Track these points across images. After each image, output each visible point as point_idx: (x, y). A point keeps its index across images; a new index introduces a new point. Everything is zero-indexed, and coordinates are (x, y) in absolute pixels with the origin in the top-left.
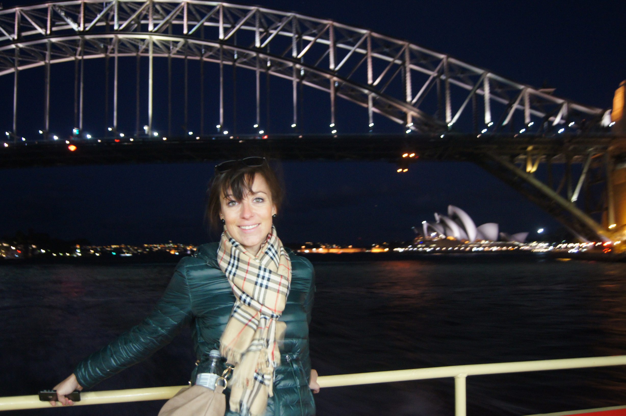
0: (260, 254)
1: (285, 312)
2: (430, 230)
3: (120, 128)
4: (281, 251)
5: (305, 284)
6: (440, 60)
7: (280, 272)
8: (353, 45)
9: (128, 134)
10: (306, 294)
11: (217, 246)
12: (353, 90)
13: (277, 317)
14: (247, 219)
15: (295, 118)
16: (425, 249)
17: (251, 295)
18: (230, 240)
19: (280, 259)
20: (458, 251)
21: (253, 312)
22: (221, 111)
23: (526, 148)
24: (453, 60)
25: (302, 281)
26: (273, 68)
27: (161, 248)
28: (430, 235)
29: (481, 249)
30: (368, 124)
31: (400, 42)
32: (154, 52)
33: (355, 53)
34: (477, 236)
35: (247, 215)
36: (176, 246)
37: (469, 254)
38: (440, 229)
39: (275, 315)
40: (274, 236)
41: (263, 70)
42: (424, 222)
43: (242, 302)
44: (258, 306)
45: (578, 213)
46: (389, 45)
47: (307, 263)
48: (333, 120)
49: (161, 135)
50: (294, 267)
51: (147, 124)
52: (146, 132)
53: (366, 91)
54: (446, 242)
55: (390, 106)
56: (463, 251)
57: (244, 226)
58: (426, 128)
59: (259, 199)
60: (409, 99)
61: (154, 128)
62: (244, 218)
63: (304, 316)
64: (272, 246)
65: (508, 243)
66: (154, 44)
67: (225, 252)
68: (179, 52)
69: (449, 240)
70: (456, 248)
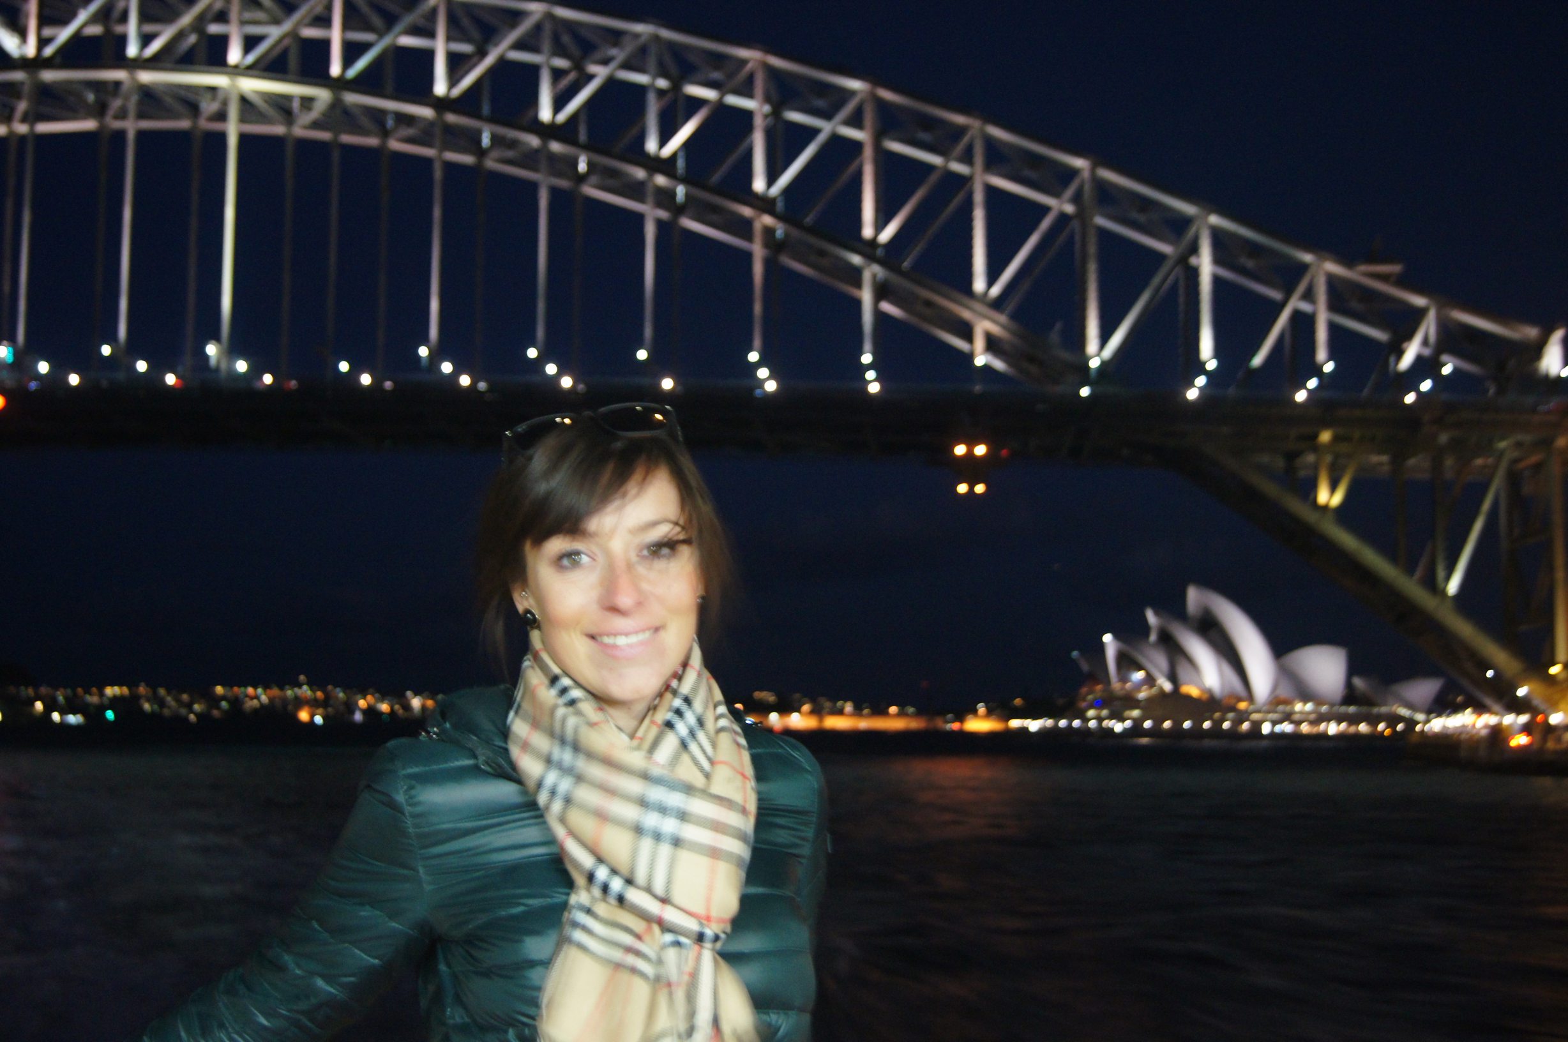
0: (648, 731)
1: (741, 922)
2: (1127, 662)
3: (135, 348)
4: (718, 718)
5: (799, 827)
6: (1073, 173)
7: (717, 788)
8: (827, 115)
9: (158, 367)
10: (800, 859)
11: (508, 702)
12: (822, 253)
13: (717, 938)
14: (623, 613)
15: (648, 332)
16: (1107, 723)
17: (623, 865)
18: (554, 680)
19: (714, 745)
20: (1216, 731)
21: (635, 924)
22: (434, 305)
23: (1315, 436)
24: (1107, 175)
25: (790, 817)
26: (594, 179)
27: (271, 700)
28: (1124, 679)
29: (1287, 727)
30: (861, 353)
31: (959, 119)
32: (243, 119)
33: (836, 140)
34: (1275, 688)
35: (625, 600)
36: (319, 694)
37: (1252, 744)
38: (1158, 661)
39: (709, 932)
40: (692, 667)
41: (563, 183)
42: (1107, 638)
43: (597, 892)
44: (652, 906)
45: (1464, 629)
46: (929, 123)
47: (802, 756)
48: (757, 342)
49: (256, 371)
50: (762, 769)
51: (216, 337)
52: (213, 362)
53: (856, 259)
54: (1177, 702)
55: (929, 304)
56: (1233, 734)
57: (608, 635)
58: (1034, 369)
60: (979, 285)
61: (235, 350)
62: (614, 610)
63: (800, 935)
64: (687, 701)
65: (1375, 710)
66: (244, 100)
67: (535, 724)
68: (316, 125)
69: (1188, 698)
70: (1207, 725)
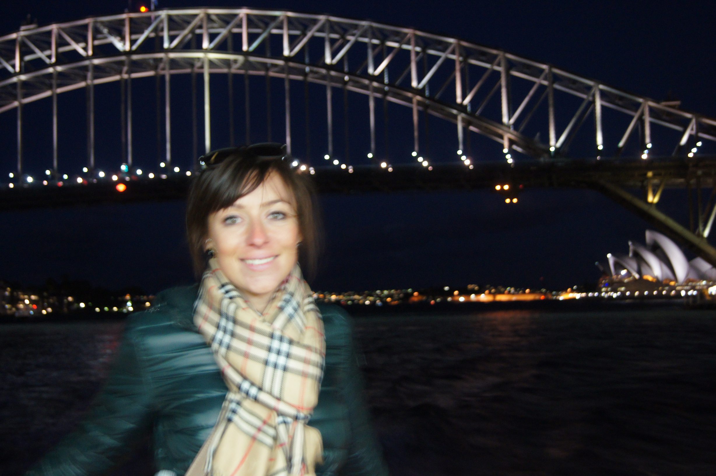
2: (619, 266)
6: (542, 70)
8: (443, 51)
14: (258, 247)
15: (372, 146)
16: (610, 294)
17: (258, 381)
18: (223, 285)
20: (659, 295)
21: (263, 413)
22: (288, 140)
23: (646, 174)
24: (556, 71)
28: (618, 274)
29: (693, 293)
30: (458, 150)
31: (494, 52)
32: (210, 68)
34: (688, 275)
35: (258, 240)
37: (677, 301)
38: (633, 265)
39: (302, 415)
41: (339, 85)
43: (244, 395)
44: (272, 402)
48: (416, 147)
53: (455, 112)
54: (642, 283)
56: (667, 296)
57: (251, 259)
59: (278, 213)
60: (505, 119)
62: (252, 245)
66: (211, 61)
67: (211, 307)
69: (647, 281)
70: (655, 293)
